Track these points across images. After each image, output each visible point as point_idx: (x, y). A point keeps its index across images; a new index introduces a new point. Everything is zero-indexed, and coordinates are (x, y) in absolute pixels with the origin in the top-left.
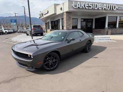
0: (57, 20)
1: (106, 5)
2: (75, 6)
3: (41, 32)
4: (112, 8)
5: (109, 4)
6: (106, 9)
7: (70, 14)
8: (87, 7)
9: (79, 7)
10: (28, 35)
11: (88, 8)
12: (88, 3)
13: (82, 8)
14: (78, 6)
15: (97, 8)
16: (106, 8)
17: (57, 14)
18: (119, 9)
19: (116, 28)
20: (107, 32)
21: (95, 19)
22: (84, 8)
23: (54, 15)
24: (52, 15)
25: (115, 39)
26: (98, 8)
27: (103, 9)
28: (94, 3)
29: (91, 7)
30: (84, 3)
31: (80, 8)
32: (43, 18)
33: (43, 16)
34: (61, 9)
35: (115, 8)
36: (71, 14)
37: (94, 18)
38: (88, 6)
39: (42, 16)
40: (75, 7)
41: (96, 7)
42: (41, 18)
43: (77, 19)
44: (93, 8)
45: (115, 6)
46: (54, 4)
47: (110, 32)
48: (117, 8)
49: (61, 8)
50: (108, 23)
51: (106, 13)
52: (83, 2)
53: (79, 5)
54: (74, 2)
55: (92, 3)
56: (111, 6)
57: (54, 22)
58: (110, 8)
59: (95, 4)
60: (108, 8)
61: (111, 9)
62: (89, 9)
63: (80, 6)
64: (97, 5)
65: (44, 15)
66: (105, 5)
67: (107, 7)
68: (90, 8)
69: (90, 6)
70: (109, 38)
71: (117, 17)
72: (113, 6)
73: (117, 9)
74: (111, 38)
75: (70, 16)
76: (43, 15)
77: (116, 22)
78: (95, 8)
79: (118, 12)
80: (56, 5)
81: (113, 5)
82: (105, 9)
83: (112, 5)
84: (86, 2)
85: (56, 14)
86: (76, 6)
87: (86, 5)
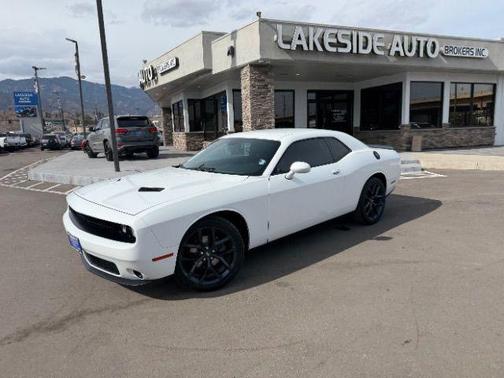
0: (214, 96)
1: (403, 39)
2: (285, 42)
3: (152, 143)
4: (422, 50)
5: (410, 35)
6: (402, 54)
7: (267, 73)
8: (331, 44)
9: (300, 47)
10: (93, 155)
11: (334, 50)
12: (335, 31)
13: (311, 48)
14: (296, 42)
15: (367, 51)
16: (400, 49)
17: (214, 72)
18: (451, 54)
19: (441, 125)
20: (410, 142)
21: (363, 91)
22: (320, 49)
23: (201, 77)
24: (192, 74)
25: (438, 167)
26: (372, 50)
27: (392, 53)
28: (358, 30)
29: (345, 46)
30: (320, 31)
31: (305, 48)
32: (155, 86)
33: (156, 81)
35: (433, 52)
36: (270, 74)
37: (357, 88)
38: (334, 41)
39: (153, 78)
40: (287, 47)
41: (365, 48)
42: (147, 88)
43: (293, 91)
44: (355, 51)
45: (434, 43)
46: (204, 33)
48: (443, 49)
49: (233, 49)
50: (411, 106)
51: (402, 70)
52: (315, 26)
53: (300, 38)
55: (349, 33)
56: (419, 42)
57: (203, 102)
58: (418, 52)
59: (361, 34)
60: (410, 51)
61: (421, 54)
62: (337, 53)
63: (303, 42)
64: (366, 38)
65: (162, 74)
66: (398, 39)
68: (341, 50)
69: (342, 41)
70: (418, 162)
71: (443, 84)
72: (426, 43)
74: (423, 165)
76: (155, 75)
77: (441, 103)
78: (361, 51)
81: (426, 39)
82: (398, 53)
83: (422, 40)
84: (326, 27)
85: (210, 71)
86: (290, 43)
87: (327, 40)
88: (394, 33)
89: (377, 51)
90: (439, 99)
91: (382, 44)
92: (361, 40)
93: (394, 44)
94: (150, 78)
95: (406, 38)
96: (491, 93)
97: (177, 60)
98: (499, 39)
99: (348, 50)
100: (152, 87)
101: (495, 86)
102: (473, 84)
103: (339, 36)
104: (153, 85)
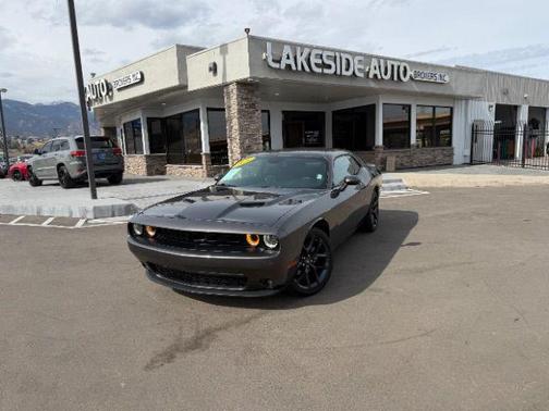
1: (379, 62)
2: (274, 61)
4: (396, 74)
5: (386, 59)
6: (379, 77)
7: (253, 91)
8: (317, 65)
9: (289, 66)
11: (319, 70)
12: (320, 52)
13: (300, 68)
14: (285, 62)
15: (350, 73)
16: (377, 72)
17: (190, 89)
19: (409, 146)
21: (334, 113)
22: (307, 69)
24: (154, 93)
26: (354, 73)
27: (371, 76)
28: (340, 51)
29: (329, 67)
30: (306, 51)
31: (294, 68)
32: (109, 102)
33: (111, 98)
34: (214, 69)
35: (405, 76)
36: (256, 93)
37: (329, 110)
38: (320, 61)
39: (107, 94)
40: (277, 66)
41: (347, 70)
42: (97, 105)
43: (268, 111)
44: (338, 72)
45: (405, 68)
46: (179, 46)
47: (392, 160)
49: (215, 65)
50: (384, 125)
51: (376, 93)
52: (303, 46)
53: (288, 58)
54: (269, 45)
55: (332, 54)
56: (393, 66)
57: (163, 121)
58: (392, 75)
59: (344, 56)
60: (386, 74)
61: (396, 78)
62: (323, 74)
63: (291, 62)
64: (348, 60)
65: (119, 90)
66: (374, 62)
67: (383, 70)
68: (326, 71)
69: (327, 62)
70: (401, 181)
71: (410, 106)
72: (399, 67)
73: (411, 78)
74: (405, 183)
75: (254, 99)
77: (409, 122)
78: (344, 73)
79: (416, 88)
80: (184, 51)
81: (399, 64)
82: (375, 76)
83: (396, 64)
84: (311, 48)
86: (279, 62)
87: (313, 60)
88: (372, 56)
89: (357, 73)
90: (407, 119)
91: (362, 67)
92: (344, 62)
93: (372, 68)
94: (104, 94)
95: (382, 61)
96: (448, 114)
97: (142, 75)
98: (453, 66)
99: (332, 71)
100: (104, 103)
101: (452, 109)
102: (434, 108)
103: (324, 58)
104: (106, 102)
